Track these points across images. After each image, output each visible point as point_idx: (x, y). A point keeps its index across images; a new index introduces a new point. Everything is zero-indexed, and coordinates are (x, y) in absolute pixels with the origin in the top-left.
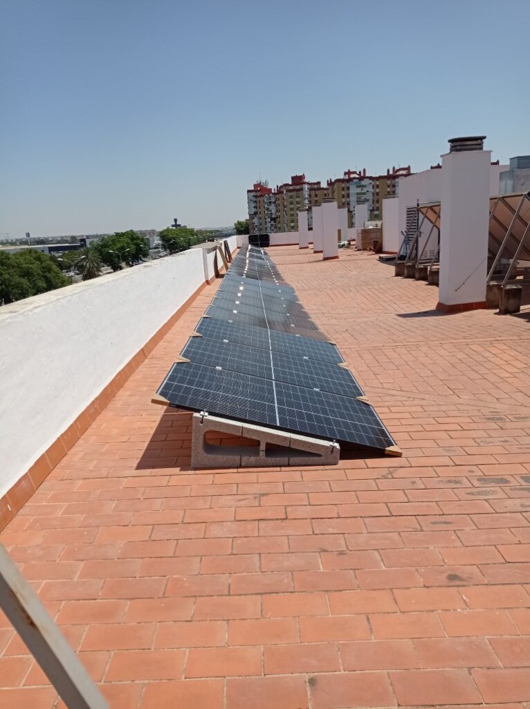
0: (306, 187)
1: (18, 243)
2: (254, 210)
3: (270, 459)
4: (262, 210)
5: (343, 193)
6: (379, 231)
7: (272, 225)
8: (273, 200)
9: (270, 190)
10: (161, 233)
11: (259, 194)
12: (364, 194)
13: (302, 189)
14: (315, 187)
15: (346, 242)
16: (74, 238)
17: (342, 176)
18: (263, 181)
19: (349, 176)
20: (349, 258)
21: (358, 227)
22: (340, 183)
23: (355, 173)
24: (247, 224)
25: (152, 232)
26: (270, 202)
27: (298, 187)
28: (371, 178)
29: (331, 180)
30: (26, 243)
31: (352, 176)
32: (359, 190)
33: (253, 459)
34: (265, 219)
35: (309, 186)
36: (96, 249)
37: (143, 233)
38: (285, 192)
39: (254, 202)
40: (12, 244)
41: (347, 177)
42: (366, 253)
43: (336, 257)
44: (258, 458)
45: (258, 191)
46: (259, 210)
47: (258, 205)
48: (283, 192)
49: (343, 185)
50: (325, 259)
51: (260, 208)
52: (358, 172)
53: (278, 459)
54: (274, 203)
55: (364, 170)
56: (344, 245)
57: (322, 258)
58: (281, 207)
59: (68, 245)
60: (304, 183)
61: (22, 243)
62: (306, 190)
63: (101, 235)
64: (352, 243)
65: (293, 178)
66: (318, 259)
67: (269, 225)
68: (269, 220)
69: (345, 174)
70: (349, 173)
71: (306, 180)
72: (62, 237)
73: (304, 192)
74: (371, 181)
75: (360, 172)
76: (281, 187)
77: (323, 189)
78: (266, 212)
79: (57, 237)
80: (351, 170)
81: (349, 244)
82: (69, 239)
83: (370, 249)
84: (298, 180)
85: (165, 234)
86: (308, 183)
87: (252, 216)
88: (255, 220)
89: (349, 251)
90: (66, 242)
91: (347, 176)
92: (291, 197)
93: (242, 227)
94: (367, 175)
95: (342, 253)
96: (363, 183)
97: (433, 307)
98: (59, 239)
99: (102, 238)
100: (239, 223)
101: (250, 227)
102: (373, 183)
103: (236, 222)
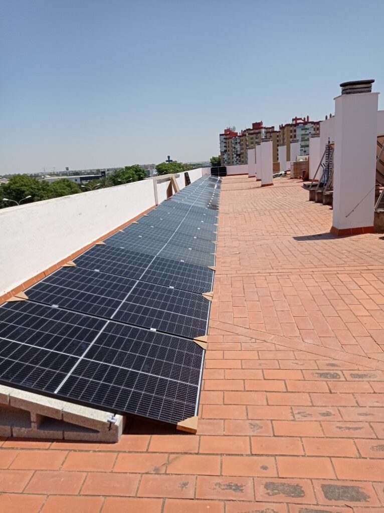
0: (263, 130)
1: (61, 174)
2: (225, 149)
3: (42, 431)
4: (230, 149)
5: (291, 134)
6: (307, 163)
7: (237, 160)
8: (238, 141)
9: (237, 133)
10: (157, 166)
11: (228, 137)
12: (307, 135)
13: (260, 133)
14: (270, 131)
15: (283, 172)
16: (98, 171)
17: (290, 122)
18: (231, 127)
19: (296, 122)
20: (282, 185)
21: (293, 161)
22: (289, 127)
23: (300, 119)
24: (219, 159)
25: (152, 166)
26: (236, 143)
27: (257, 131)
28: (313, 123)
29: (282, 125)
30: (66, 174)
31: (298, 121)
32: (303, 132)
33: (24, 431)
34: (233, 155)
35: (265, 130)
36: (111, 178)
37: (146, 167)
38: (247, 135)
39: (225, 143)
40: (57, 175)
41: (294, 123)
42: (296, 181)
43: (272, 184)
44: (30, 429)
45: (228, 135)
46: (228, 149)
47: (227, 146)
48: (245, 135)
49: (291, 129)
50: (263, 186)
51: (229, 147)
52: (303, 119)
53: (51, 432)
54: (239, 143)
55: (308, 117)
56: (281, 174)
57: (260, 185)
58: (244, 146)
59: (93, 175)
60: (262, 128)
61: (64, 174)
62: (263, 133)
63: (114, 169)
64: (288, 173)
65: (254, 125)
66: (258, 186)
67: (235, 159)
68: (235, 156)
69: (293, 120)
70: (296, 119)
71: (264, 125)
72: (91, 170)
73: (262, 135)
74: (313, 125)
75: (305, 119)
76: (245, 131)
77: (276, 132)
78: (233, 150)
79: (88, 170)
80: (298, 117)
81: (286, 173)
82: (95, 171)
83: (300, 178)
84: (257, 126)
85: (160, 167)
86: (265, 128)
87: (223, 153)
88: (225, 156)
89: (285, 179)
90: (93, 173)
91: (294, 121)
92: (252, 139)
93: (216, 161)
94: (310, 120)
95: (277, 181)
96: (307, 126)
97: (328, 231)
98: (89, 172)
99: (115, 170)
100: (214, 158)
101: (222, 161)
102: (314, 126)
103: (212, 158)
